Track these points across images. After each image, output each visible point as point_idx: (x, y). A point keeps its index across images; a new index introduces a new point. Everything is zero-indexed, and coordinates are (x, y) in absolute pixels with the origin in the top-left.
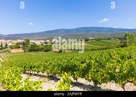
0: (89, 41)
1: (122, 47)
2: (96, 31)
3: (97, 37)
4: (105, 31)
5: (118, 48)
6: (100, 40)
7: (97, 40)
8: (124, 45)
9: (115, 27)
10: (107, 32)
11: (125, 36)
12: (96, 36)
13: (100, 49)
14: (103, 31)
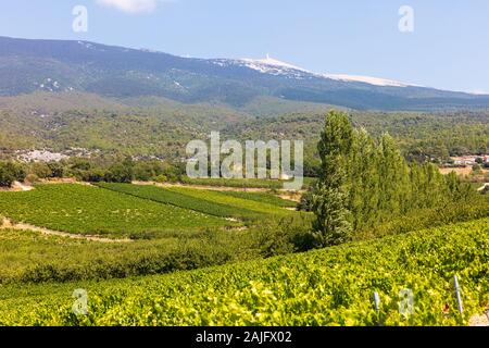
0: (18, 186)
1: (304, 244)
2: (90, 88)
3: (97, 146)
4: (176, 96)
5: (268, 253)
6: (127, 179)
7: (94, 179)
8: (318, 226)
9: (265, 59)
10: (193, 99)
11: (322, 154)
12: (94, 139)
13: (118, 274)
14: (160, 93)
